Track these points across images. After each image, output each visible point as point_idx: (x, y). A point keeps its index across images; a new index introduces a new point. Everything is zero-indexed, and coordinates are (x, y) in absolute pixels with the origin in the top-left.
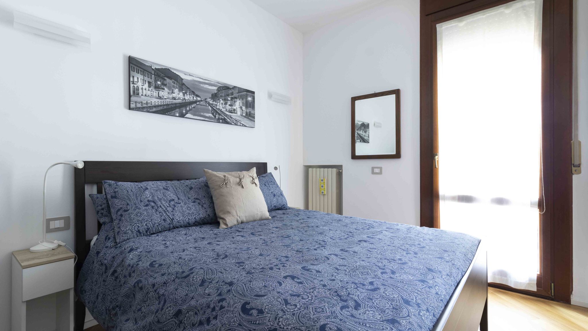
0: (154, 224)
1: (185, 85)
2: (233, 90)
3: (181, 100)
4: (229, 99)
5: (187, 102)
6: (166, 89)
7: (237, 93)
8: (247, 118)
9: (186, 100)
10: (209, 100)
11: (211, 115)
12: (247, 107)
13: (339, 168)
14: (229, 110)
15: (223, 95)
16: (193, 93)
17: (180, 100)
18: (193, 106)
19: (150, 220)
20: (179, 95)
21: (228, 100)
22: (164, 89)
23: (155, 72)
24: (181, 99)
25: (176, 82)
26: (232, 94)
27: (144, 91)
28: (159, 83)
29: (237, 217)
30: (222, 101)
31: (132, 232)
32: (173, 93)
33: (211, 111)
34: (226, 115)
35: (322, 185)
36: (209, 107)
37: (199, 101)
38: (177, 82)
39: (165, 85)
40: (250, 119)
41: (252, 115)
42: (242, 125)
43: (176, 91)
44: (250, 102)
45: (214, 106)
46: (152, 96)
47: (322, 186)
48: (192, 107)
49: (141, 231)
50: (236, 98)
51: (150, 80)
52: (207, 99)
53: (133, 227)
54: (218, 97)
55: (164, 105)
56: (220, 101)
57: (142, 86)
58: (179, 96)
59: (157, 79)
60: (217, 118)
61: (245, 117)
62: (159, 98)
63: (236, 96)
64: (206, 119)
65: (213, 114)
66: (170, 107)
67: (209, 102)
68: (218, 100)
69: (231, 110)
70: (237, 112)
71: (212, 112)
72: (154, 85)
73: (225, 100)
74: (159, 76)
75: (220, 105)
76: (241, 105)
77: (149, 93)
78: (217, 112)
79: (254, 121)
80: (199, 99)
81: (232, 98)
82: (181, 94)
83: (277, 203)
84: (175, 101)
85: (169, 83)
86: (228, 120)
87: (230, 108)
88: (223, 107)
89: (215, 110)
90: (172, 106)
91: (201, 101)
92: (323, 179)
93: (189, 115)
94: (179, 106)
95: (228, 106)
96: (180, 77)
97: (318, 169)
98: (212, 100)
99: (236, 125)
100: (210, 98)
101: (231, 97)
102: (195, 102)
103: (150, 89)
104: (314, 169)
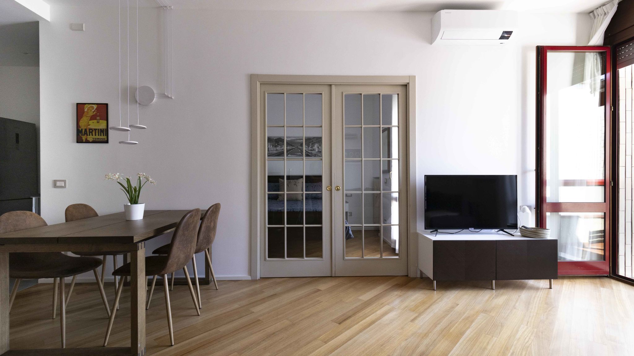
2: (313, 140)
4: (311, 144)
6: (279, 146)
11: (300, 154)
16: (291, 145)
22: (278, 146)
27: (271, 149)
28: (276, 144)
37: (294, 148)
39: (278, 144)
42: (318, 156)
46: (274, 150)
50: (315, 143)
51: (273, 144)
55: (279, 153)
62: (277, 150)
70: (315, 150)
72: (274, 145)
73: (308, 145)
76: (318, 146)
77: (273, 149)
80: (294, 147)
87: (311, 148)
88: (307, 149)
91: (295, 148)
99: (315, 156)
102: (292, 149)
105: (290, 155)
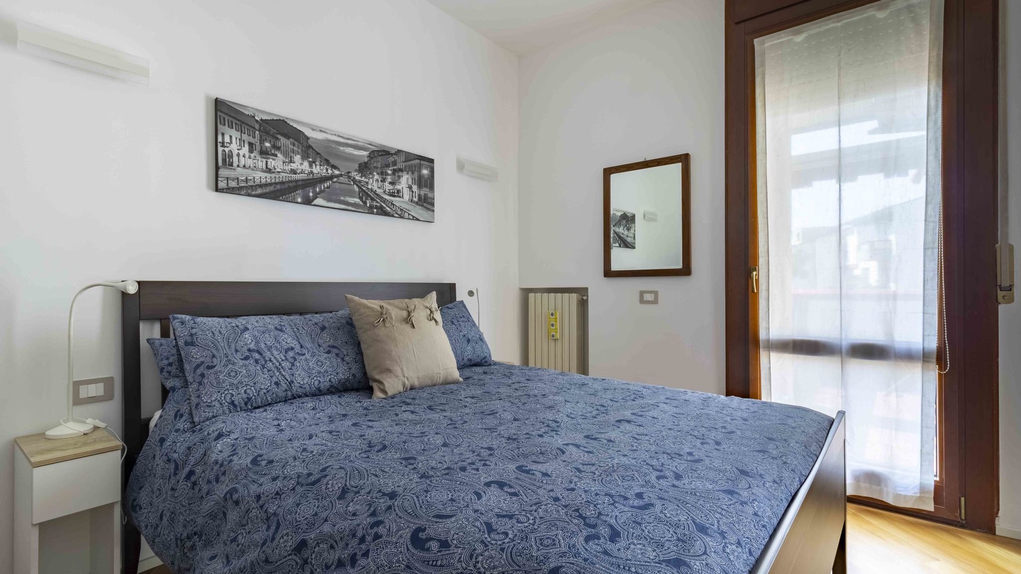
0: (259, 391)
1: (312, 148)
2: (396, 157)
3: (306, 174)
4: (390, 172)
5: (316, 179)
6: (279, 155)
7: (403, 162)
8: (420, 205)
9: (315, 175)
10: (355, 174)
12: (420, 187)
13: (582, 292)
14: (389, 192)
15: (379, 165)
16: (327, 162)
17: (303, 175)
18: (326, 185)
19: (252, 384)
20: (301, 166)
21: (387, 174)
22: (276, 155)
23: (260, 125)
24: (307, 172)
25: (296, 143)
26: (395, 163)
27: (242, 159)
28: (268, 144)
29: (403, 378)
30: (376, 177)
31: (221, 404)
32: (291, 162)
33: (357, 193)
34: (385, 201)
35: (552, 322)
36: (355, 186)
37: (337, 176)
38: (299, 142)
39: (278, 148)
40: (425, 207)
41: (429, 200)
42: (411, 218)
43: (297, 158)
44: (426, 177)
45: (362, 185)
46: (255, 168)
47: (553, 325)
48: (324, 186)
49: (236, 403)
50: (401, 170)
51: (252, 141)
52: (350, 172)
53: (223, 395)
54: (370, 169)
55: (276, 183)
56: (374, 176)
57: (238, 149)
58: (303, 167)
59: (264, 138)
60: (368, 205)
61: (417, 203)
62: (268, 170)
63: (401, 168)
64: (350, 208)
65: (361, 198)
66: (286, 185)
67: (354, 178)
68: (370, 173)
69: (393, 192)
70: (403, 196)
71: (359, 194)
72: (258, 148)
73: (382, 173)
74: (267, 133)
75: (374, 183)
76: (410, 183)
77: (250, 162)
78: (368, 195)
79: (433, 211)
80: (337, 172)
81: (394, 171)
82: (306, 164)
83: (474, 353)
84: (295, 176)
85: (285, 144)
86: (388, 209)
87: (391, 187)
88: (379, 186)
89: (364, 191)
90: (291, 185)
91: (341, 175)
92: (554, 313)
93: (318, 201)
94: (302, 185)
95: (387, 184)
96: (303, 134)
97: (546, 295)
98: (360, 175)
99: (401, 217)
100: (356, 171)
101: (392, 168)
102: (331, 178)
103: (252, 155)
104: (539, 295)
105: (324, 199)
